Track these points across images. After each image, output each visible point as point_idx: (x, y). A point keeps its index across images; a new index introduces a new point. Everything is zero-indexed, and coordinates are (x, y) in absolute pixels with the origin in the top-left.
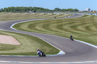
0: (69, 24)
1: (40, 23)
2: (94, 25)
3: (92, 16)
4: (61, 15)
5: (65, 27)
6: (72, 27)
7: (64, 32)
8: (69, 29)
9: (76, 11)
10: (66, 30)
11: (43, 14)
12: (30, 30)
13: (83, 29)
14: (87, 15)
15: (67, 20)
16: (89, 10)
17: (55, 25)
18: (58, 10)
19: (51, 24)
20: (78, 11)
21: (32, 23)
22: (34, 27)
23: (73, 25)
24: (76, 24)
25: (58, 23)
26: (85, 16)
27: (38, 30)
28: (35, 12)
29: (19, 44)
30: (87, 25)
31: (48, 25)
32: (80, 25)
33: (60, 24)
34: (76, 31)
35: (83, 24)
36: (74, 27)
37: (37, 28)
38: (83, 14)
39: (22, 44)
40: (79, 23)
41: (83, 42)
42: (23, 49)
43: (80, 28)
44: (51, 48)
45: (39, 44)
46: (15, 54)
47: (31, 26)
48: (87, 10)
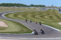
0: (39, 14)
1: (21, 13)
2: (55, 15)
3: (54, 10)
4: (35, 9)
5: (36, 16)
6: (41, 16)
7: (36, 19)
8: (39, 18)
9: (44, 6)
10: (37, 18)
11: (23, 8)
12: (15, 18)
13: (48, 18)
14: (51, 9)
15: (38, 12)
16: (52, 6)
17: (31, 15)
18: (32, 6)
19: (28, 14)
20: (45, 6)
21: (16, 13)
22: (17, 16)
23: (42, 15)
24: (43, 15)
25: (32, 13)
26: (50, 9)
27: (20, 18)
28: (18, 6)
29: (7, 26)
30: (51, 15)
31: (26, 15)
32: (46, 15)
33: (33, 14)
34: (43, 19)
35: (48, 15)
36: (42, 17)
37: (19, 16)
38: (48, 9)
39: (9, 26)
40: (45, 14)
41: (47, 26)
42: (10, 30)
43: (46, 17)
44: (27, 30)
45: (20, 27)
46: (5, 33)
47: (16, 15)
48: (51, 6)
